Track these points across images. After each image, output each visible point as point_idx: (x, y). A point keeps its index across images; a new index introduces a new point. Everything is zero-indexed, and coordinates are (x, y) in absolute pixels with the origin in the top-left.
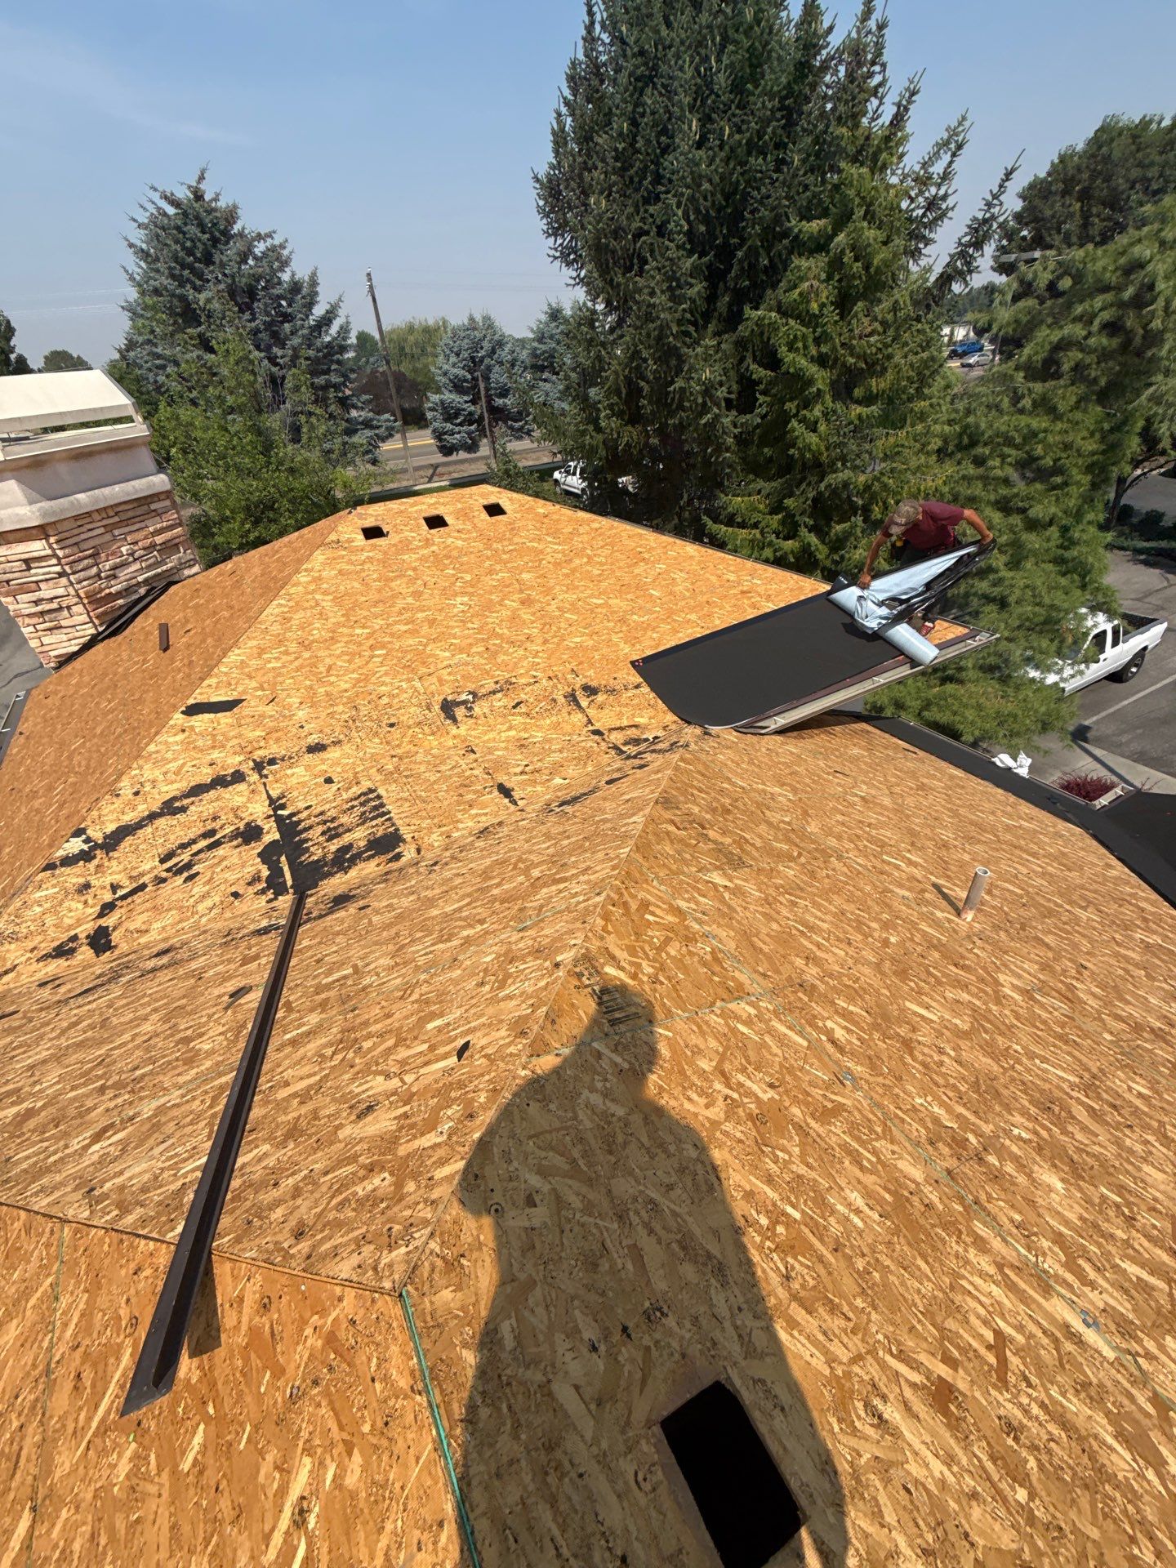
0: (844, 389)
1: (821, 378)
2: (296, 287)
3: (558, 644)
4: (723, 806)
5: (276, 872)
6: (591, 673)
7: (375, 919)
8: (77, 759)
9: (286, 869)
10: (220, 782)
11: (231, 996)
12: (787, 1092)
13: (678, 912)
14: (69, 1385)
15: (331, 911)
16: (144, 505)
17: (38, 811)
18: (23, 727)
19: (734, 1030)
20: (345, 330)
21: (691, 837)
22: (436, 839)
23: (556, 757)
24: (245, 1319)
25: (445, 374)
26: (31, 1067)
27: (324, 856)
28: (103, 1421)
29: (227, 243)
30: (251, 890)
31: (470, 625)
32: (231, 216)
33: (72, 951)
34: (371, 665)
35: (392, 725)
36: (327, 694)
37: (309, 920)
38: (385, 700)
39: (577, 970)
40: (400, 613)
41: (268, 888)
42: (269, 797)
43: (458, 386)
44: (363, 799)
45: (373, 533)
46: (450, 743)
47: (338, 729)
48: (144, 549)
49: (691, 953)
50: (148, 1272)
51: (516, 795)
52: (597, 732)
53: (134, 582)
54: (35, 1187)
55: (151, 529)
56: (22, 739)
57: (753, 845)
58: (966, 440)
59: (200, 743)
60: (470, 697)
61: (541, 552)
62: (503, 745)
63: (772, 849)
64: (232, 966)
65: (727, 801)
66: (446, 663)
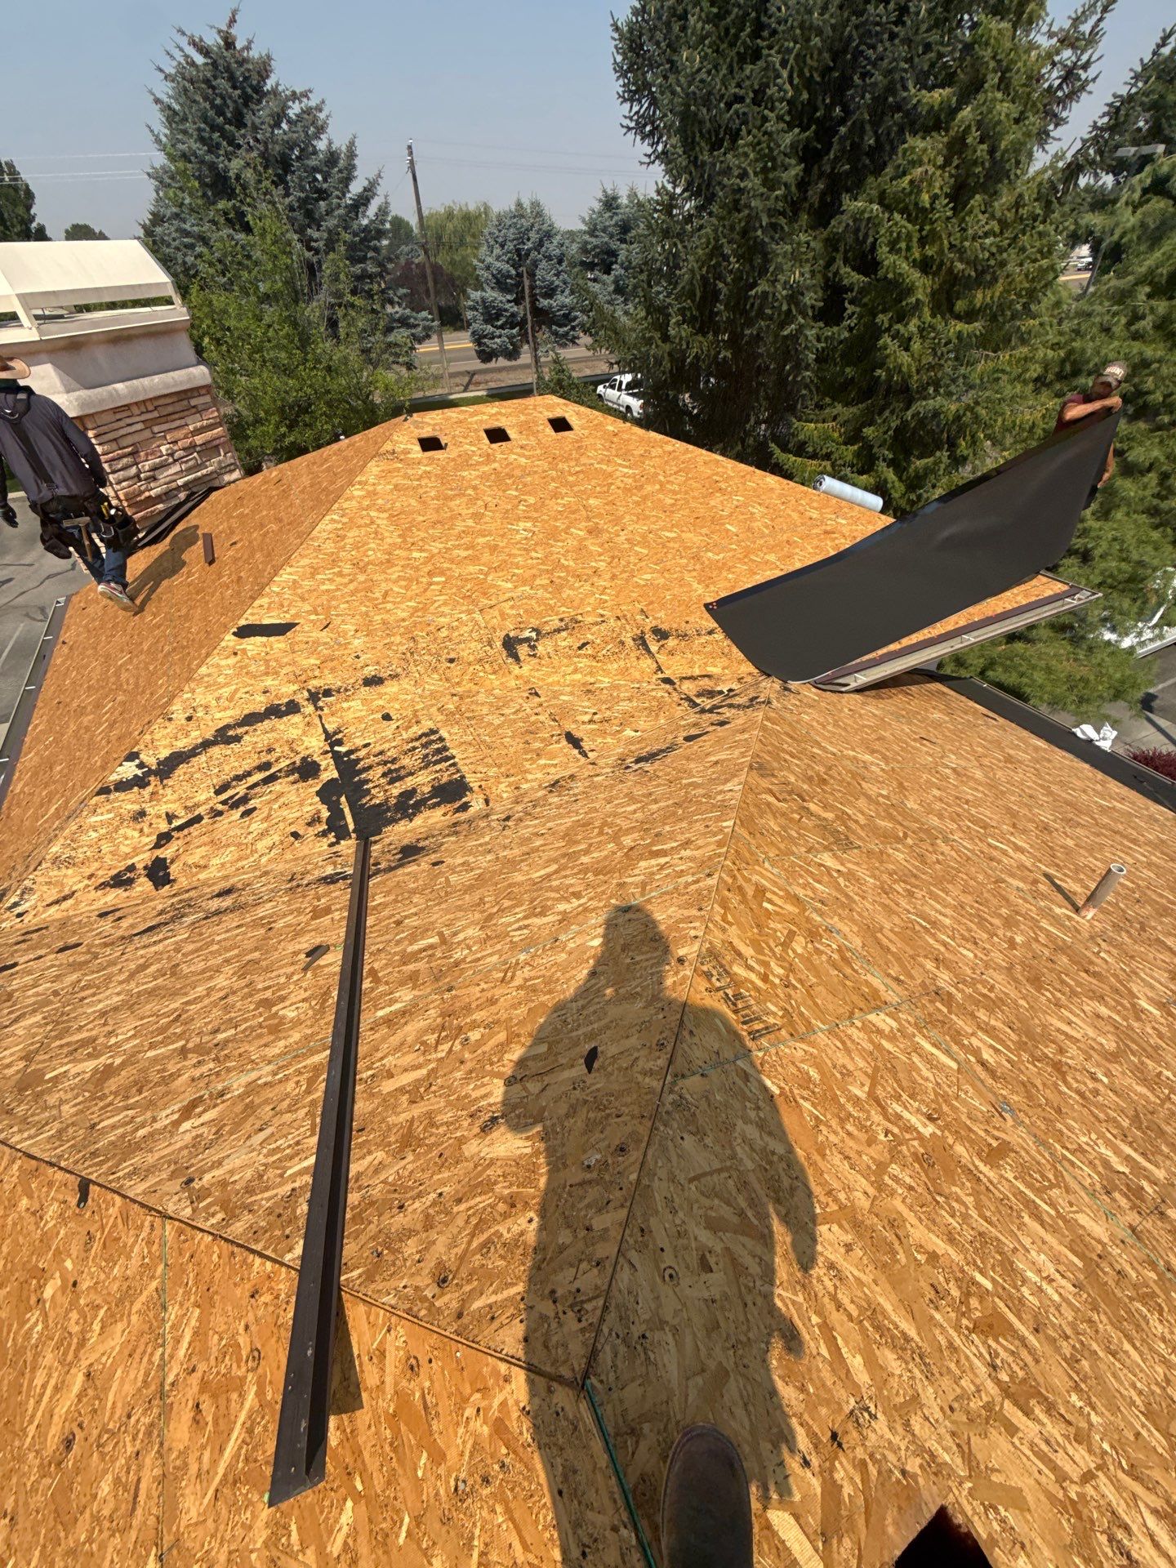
0: (943, 302)
1: (922, 286)
2: (332, 158)
3: (627, 581)
4: (818, 775)
5: (336, 814)
6: (662, 614)
7: (453, 878)
8: (124, 676)
9: (347, 811)
10: (274, 712)
11: (308, 955)
12: (947, 1126)
13: (796, 900)
14: (187, 1415)
15: (401, 864)
16: (183, 401)
17: (87, 729)
18: (65, 636)
19: (879, 1047)
20: (383, 211)
21: (793, 812)
22: (503, 790)
23: (625, 706)
24: (389, 1380)
25: (488, 268)
26: (103, 1014)
27: (387, 800)
28: (230, 1467)
29: (259, 102)
30: (312, 831)
31: (534, 554)
32: (264, 70)
33: (130, 881)
34: (429, 593)
35: (451, 661)
36: (384, 622)
37: (378, 872)
38: (444, 633)
39: (705, 968)
40: (459, 537)
41: (330, 830)
42: (325, 731)
43: (501, 283)
44: (424, 740)
45: (430, 444)
46: (513, 683)
47: (395, 662)
48: (184, 449)
49: (818, 952)
50: (266, 1298)
51: (586, 745)
52: (667, 681)
53: (173, 485)
54: (126, 1167)
55: (191, 428)
56: (65, 649)
57: (856, 822)
58: (1068, 368)
59: (253, 668)
60: (534, 635)
61: (610, 475)
62: (568, 689)
63: (877, 828)
64: (303, 919)
65: (822, 769)
66: (508, 595)
